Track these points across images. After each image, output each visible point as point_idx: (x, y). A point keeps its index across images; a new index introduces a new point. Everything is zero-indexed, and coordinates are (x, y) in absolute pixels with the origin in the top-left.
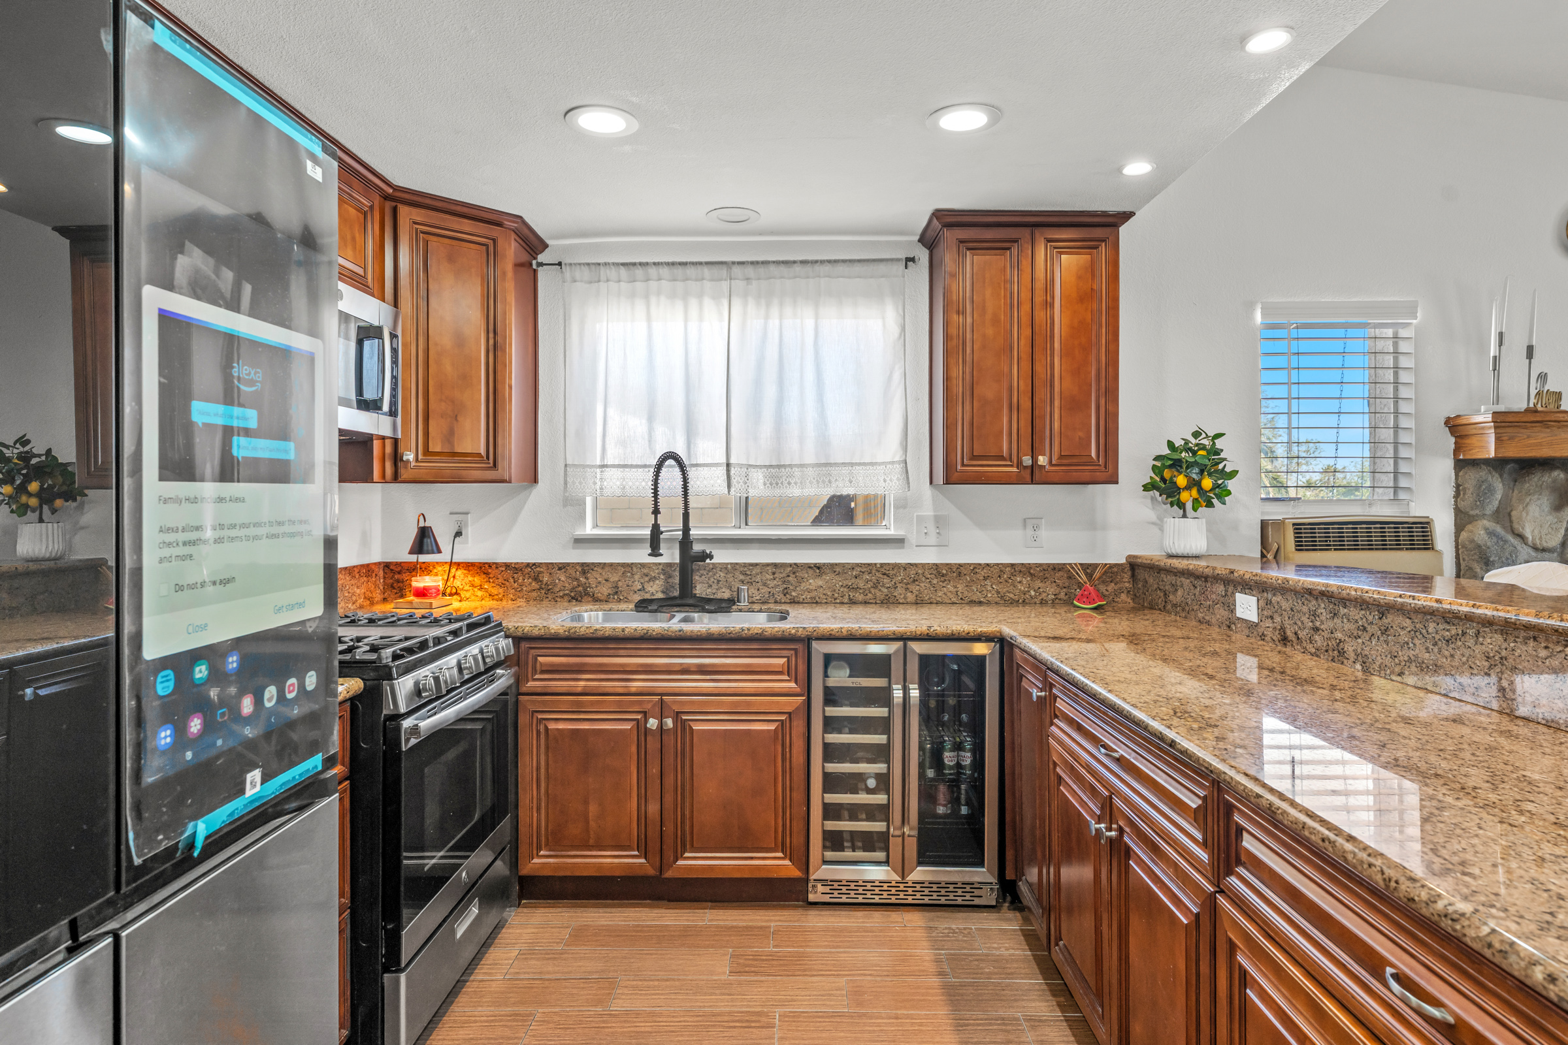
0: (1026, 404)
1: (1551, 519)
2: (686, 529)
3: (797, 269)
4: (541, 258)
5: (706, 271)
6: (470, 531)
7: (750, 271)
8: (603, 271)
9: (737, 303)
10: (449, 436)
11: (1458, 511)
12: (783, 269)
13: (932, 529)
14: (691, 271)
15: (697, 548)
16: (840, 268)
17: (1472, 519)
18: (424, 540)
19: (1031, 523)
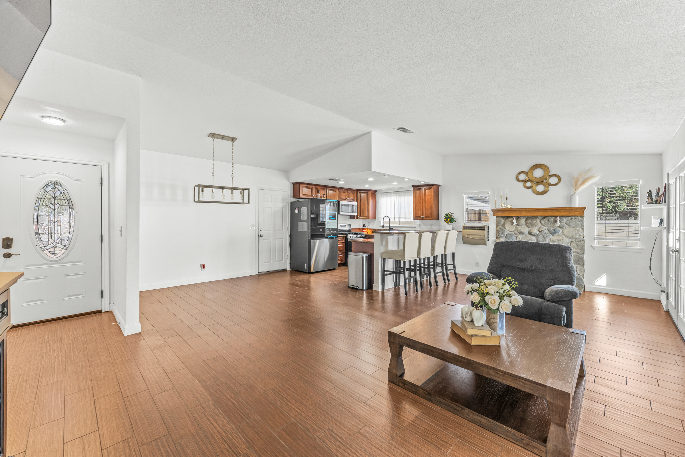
0: (422, 209)
1: (511, 226)
2: (390, 225)
3: (402, 192)
4: (377, 192)
5: (393, 193)
6: (370, 225)
7: (397, 192)
8: (382, 194)
9: (396, 197)
10: (363, 214)
11: (496, 224)
12: (401, 192)
13: (419, 226)
14: (391, 193)
15: (391, 227)
16: (408, 192)
17: (498, 226)
18: (364, 226)
19: (431, 225)
